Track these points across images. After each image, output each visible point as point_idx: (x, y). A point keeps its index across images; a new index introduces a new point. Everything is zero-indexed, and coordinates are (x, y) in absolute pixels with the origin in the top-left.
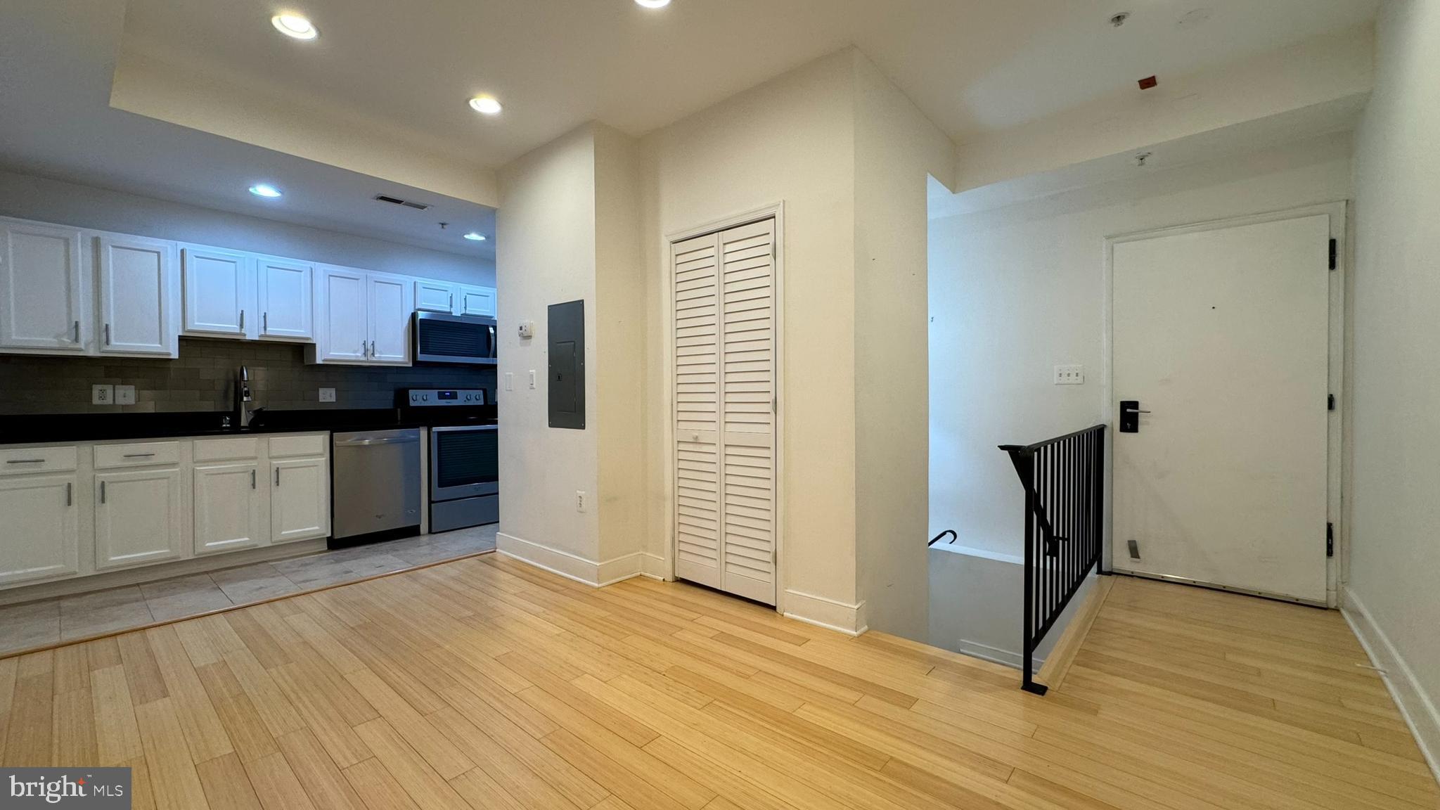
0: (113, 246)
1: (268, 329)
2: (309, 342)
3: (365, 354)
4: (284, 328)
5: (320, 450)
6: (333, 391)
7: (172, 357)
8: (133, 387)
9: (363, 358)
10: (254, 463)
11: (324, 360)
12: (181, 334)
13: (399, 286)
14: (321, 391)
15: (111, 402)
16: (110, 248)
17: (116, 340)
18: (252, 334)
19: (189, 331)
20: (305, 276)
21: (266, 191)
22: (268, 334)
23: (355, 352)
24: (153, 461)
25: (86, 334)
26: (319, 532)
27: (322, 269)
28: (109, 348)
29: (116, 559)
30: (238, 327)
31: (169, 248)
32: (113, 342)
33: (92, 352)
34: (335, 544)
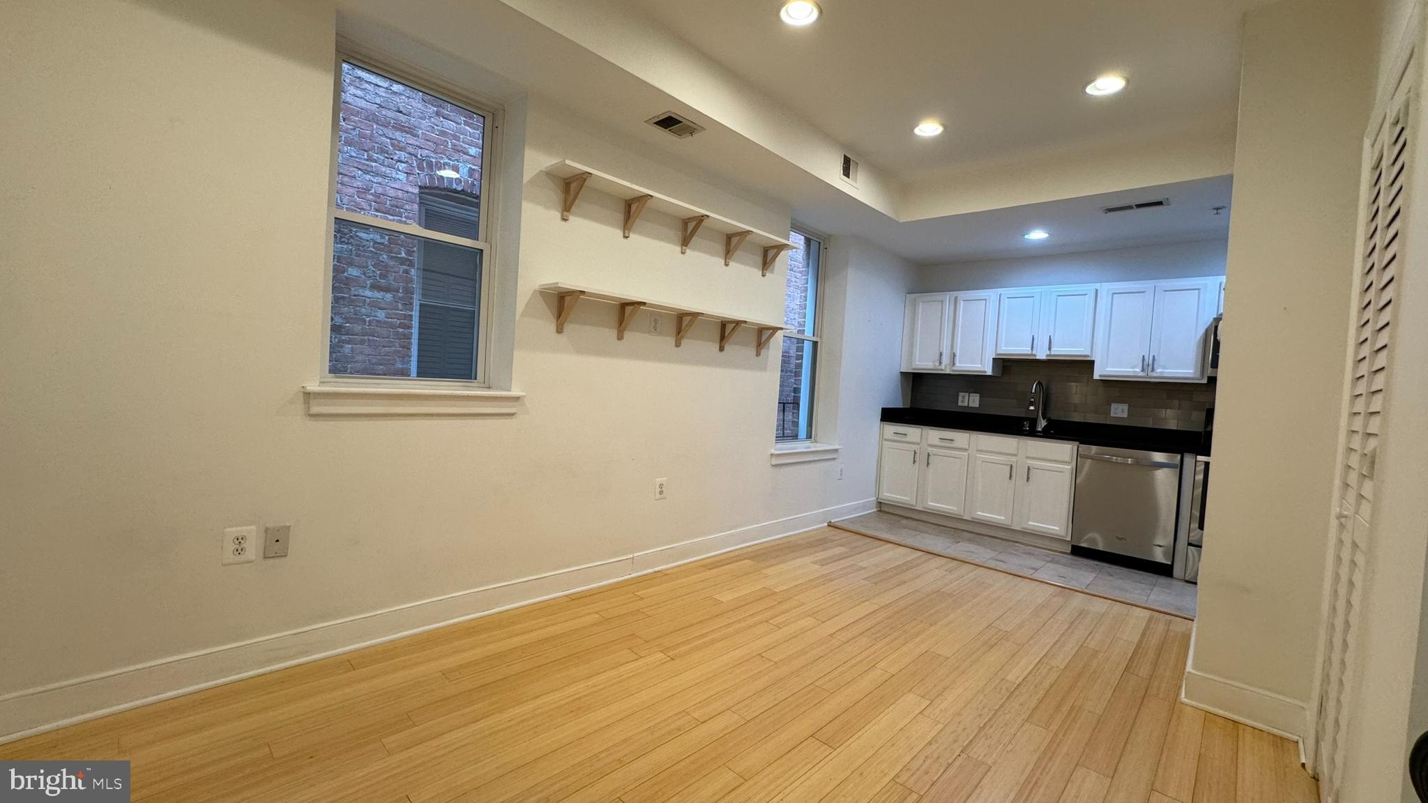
0: (964, 301)
1: (1053, 349)
2: (1089, 359)
3: (1143, 370)
4: (1066, 348)
5: (1067, 459)
6: (1125, 407)
7: (987, 374)
8: (978, 395)
9: (1142, 374)
10: (1014, 459)
11: (1100, 376)
12: (994, 357)
13: (1197, 291)
14: (1113, 406)
15: (966, 405)
16: (962, 302)
17: (959, 363)
18: (1041, 355)
19: (999, 355)
20: (1089, 300)
21: (1038, 235)
22: (1052, 353)
23: (1134, 367)
24: (954, 445)
25: (946, 360)
26: (1058, 533)
27: (1106, 288)
28: (955, 368)
29: (932, 504)
30: (1030, 349)
31: (991, 294)
32: (957, 364)
33: (948, 372)
34: (1077, 551)
